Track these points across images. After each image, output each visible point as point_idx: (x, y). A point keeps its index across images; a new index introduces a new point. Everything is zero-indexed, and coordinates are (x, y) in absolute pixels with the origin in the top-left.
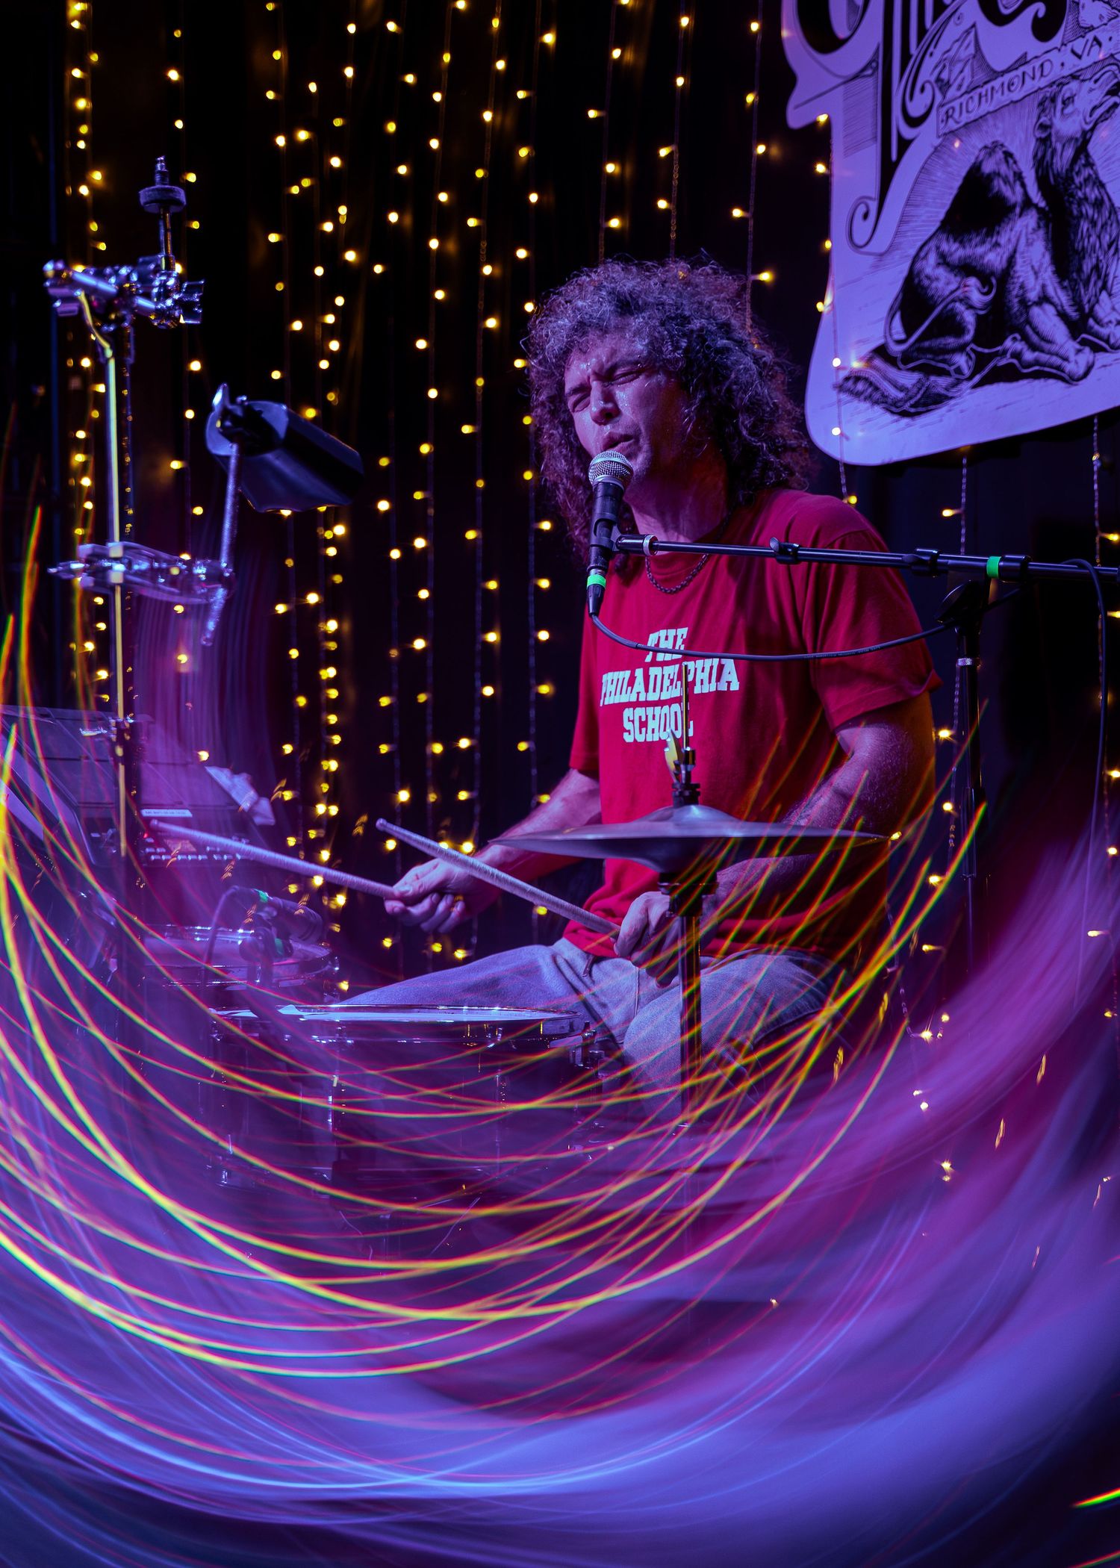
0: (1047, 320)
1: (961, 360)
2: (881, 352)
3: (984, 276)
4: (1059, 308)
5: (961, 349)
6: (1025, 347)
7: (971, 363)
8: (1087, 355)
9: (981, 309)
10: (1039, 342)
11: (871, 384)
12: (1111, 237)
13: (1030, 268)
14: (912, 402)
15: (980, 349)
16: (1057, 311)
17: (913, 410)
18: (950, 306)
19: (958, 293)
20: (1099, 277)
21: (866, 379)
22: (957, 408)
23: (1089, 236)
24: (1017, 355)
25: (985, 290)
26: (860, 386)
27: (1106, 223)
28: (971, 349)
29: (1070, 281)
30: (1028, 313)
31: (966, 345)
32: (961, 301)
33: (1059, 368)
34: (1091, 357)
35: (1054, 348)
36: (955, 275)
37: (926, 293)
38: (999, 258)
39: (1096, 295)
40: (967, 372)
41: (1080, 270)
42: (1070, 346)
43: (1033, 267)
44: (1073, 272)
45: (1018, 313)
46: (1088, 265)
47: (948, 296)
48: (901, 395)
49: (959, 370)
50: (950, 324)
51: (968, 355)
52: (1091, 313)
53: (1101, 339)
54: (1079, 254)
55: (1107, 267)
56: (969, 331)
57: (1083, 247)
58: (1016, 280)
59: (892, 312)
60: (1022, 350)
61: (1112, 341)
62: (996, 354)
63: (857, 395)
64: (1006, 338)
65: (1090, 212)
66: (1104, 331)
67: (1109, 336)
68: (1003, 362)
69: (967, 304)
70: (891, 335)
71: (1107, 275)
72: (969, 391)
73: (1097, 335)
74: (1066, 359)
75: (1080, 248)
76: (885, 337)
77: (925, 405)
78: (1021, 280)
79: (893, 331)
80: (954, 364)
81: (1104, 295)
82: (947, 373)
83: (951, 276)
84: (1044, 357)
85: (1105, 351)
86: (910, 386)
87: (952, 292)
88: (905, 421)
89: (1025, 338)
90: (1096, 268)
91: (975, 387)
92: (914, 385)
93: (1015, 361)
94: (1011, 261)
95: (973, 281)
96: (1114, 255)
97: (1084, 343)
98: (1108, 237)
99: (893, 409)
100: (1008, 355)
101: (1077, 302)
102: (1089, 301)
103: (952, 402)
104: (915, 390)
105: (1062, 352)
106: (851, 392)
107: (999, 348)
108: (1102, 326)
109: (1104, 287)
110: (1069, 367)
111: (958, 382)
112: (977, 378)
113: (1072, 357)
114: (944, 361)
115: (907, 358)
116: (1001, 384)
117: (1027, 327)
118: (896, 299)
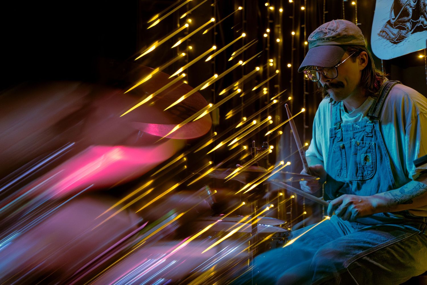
1: (409, 25)
2: (389, 22)
5: (409, 21)
6: (425, 20)
7: (411, 26)
11: (387, 33)
14: (397, 39)
15: (413, 21)
17: (397, 42)
18: (406, 7)
19: (408, 2)
21: (385, 31)
22: (408, 40)
24: (422, 23)
25: (415, 1)
26: (384, 34)
28: (411, 21)
30: (425, 8)
31: (409, 20)
37: (400, 3)
40: (410, 29)
45: (423, 8)
47: (405, 4)
48: (394, 37)
49: (408, 28)
50: (405, 13)
51: (410, 23)
56: (410, 15)
59: (392, 9)
62: (417, 22)
63: (383, 37)
64: (420, 17)
69: (410, 6)
70: (391, 17)
72: (411, 35)
76: (390, 18)
77: (400, 40)
79: (392, 16)
80: (407, 26)
82: (405, 29)
86: (396, 33)
87: (406, 2)
88: (395, 45)
91: (412, 33)
92: (397, 33)
93: (422, 24)
99: (392, 41)
100: (420, 23)
103: (406, 39)
104: (397, 35)
106: (381, 36)
107: (418, 20)
112: (413, 30)
114: (404, 25)
115: (395, 24)
116: (419, 32)
117: (425, 13)
118: (393, 5)
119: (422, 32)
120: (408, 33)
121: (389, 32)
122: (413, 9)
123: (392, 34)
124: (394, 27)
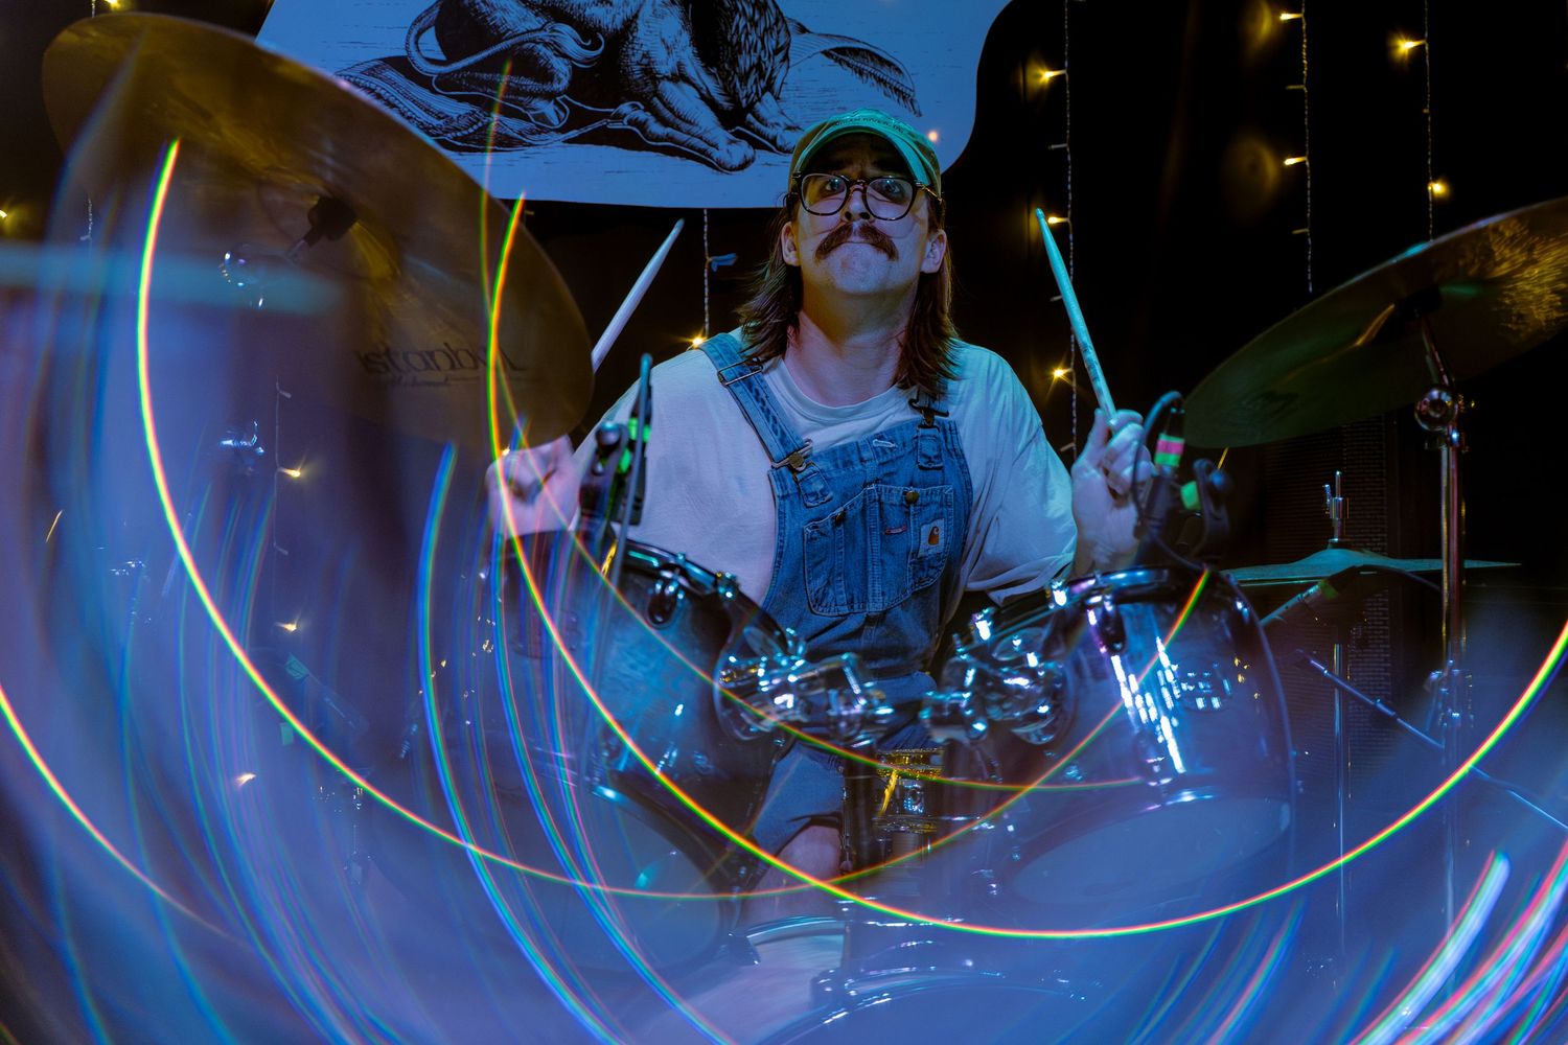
0: (683, 98)
1: (548, 109)
2: (401, 64)
3: (587, 31)
4: (704, 92)
5: (550, 96)
6: (652, 120)
7: (564, 115)
8: (742, 150)
9: (577, 62)
10: (674, 118)
12: (777, 43)
13: (659, 40)
14: (458, 133)
15: (578, 104)
16: (701, 94)
17: (459, 144)
18: (525, 46)
19: (541, 35)
20: (762, 76)
22: (541, 159)
23: (747, 35)
24: (642, 125)
25: (589, 43)
27: (771, 29)
28: (565, 100)
29: (718, 70)
30: (656, 86)
31: (557, 94)
32: (546, 45)
33: (703, 152)
34: (750, 152)
35: (695, 130)
36: (537, 15)
37: (485, 21)
38: (610, 17)
39: (757, 93)
40: (557, 123)
41: (734, 62)
42: (721, 135)
43: (663, 41)
44: (723, 62)
45: (642, 83)
46: (745, 61)
47: (523, 33)
48: (436, 122)
49: (542, 117)
50: (528, 64)
51: (556, 103)
52: (751, 108)
53: (763, 136)
54: (733, 48)
55: (772, 71)
56: (560, 81)
57: (739, 43)
58: (637, 47)
59: (419, 26)
60: (647, 120)
61: (779, 142)
62: (606, 115)
64: (622, 102)
65: (749, 11)
66: (770, 132)
67: (775, 138)
68: (618, 126)
69: (556, 51)
70: (419, 50)
71: (770, 78)
72: (562, 144)
73: (758, 132)
74: (715, 146)
75: (734, 40)
76: (409, 49)
77: (479, 143)
78: (645, 48)
79: (423, 47)
80: (535, 110)
81: (768, 96)
82: (526, 118)
83: (531, 15)
84: (683, 137)
85: (772, 151)
86: (455, 117)
87: (528, 31)
89: (649, 108)
90: (758, 67)
91: (570, 141)
92: (461, 116)
93: (635, 129)
94: (630, 24)
95: (566, 29)
96: (783, 61)
97: (739, 135)
98: (774, 42)
100: (625, 121)
101: (733, 96)
102: (747, 97)
103: (531, 149)
104: (463, 122)
105: (706, 136)
107: (612, 111)
108: (766, 125)
109: (769, 88)
110: (716, 154)
111: (541, 130)
112: (573, 133)
113: (722, 144)
114: (518, 103)
115: (449, 84)
116: (613, 149)
117: (655, 99)
118: (428, 11)
119: (635, 153)
120: (540, 133)
121: (401, 98)
122: (574, 67)
123: (426, 110)
124: (438, 90)
